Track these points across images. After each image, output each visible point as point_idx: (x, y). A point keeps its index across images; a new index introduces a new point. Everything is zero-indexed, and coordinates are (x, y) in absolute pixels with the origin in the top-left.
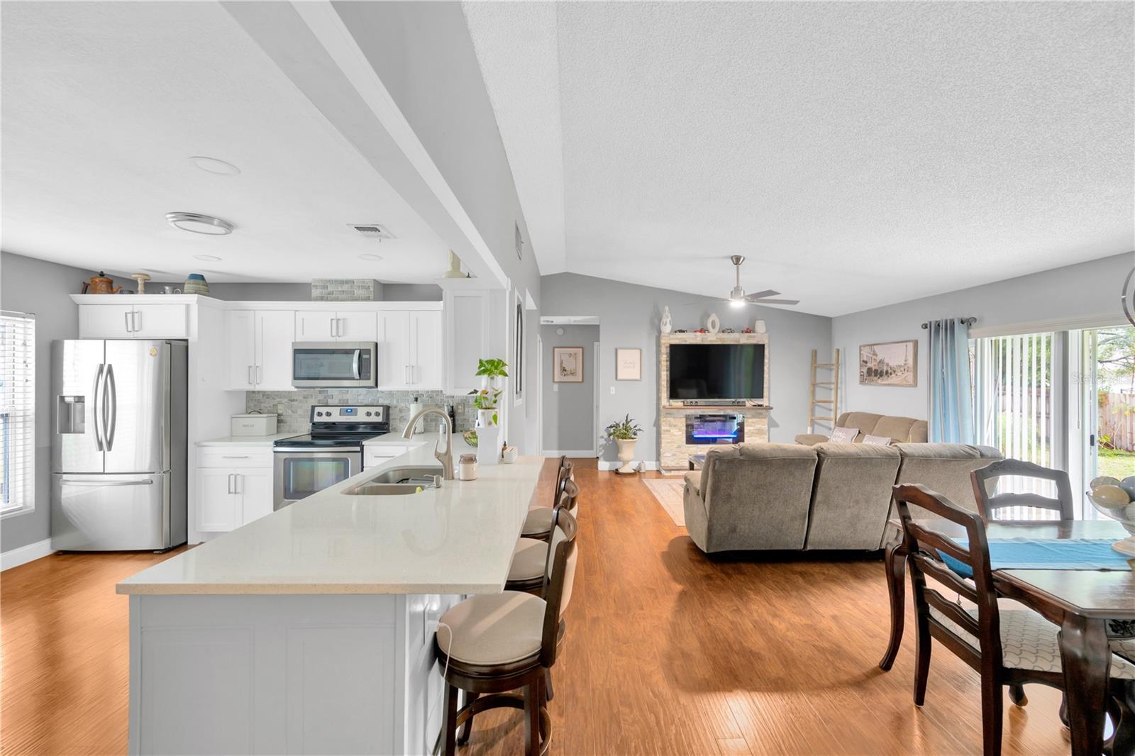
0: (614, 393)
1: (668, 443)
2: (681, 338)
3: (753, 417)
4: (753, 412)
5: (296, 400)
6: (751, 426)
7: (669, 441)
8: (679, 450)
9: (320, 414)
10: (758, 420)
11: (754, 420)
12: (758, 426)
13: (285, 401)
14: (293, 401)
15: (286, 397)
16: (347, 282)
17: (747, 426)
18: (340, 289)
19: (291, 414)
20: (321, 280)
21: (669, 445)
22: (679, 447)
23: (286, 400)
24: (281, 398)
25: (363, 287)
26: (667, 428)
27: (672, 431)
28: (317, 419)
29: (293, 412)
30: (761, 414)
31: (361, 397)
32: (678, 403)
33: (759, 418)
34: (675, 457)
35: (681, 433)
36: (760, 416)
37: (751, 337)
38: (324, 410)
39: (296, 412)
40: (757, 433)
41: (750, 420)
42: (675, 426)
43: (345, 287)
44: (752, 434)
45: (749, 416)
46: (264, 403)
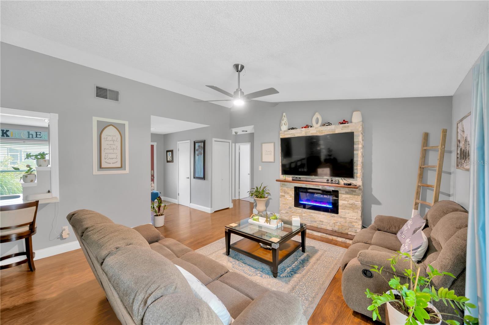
0: (261, 170)
1: (284, 204)
2: (291, 134)
3: (347, 193)
4: (347, 189)
6: (345, 200)
7: (285, 203)
8: (290, 210)
10: (351, 196)
11: (348, 196)
12: (351, 202)
17: (341, 200)
21: (284, 205)
22: (290, 208)
26: (283, 194)
27: (286, 196)
30: (355, 191)
32: (289, 178)
33: (352, 195)
34: (287, 214)
35: (291, 198)
36: (354, 193)
37: (345, 127)
40: (351, 207)
41: (344, 196)
42: (288, 193)
44: (345, 207)
45: (343, 192)
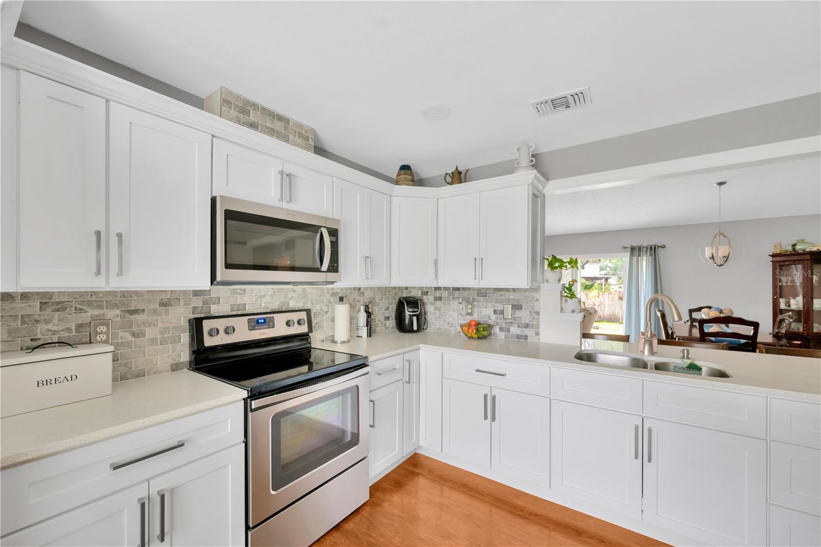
5: (143, 311)
9: (214, 332)
13: (112, 314)
14: (132, 312)
15: (115, 306)
16: (280, 118)
18: (268, 124)
19: (133, 339)
20: (238, 97)
23: (118, 312)
24: (100, 307)
25: (301, 135)
28: (209, 342)
29: (133, 335)
31: (266, 299)
38: (221, 324)
39: (144, 336)
43: (278, 125)
46: (47, 322)
